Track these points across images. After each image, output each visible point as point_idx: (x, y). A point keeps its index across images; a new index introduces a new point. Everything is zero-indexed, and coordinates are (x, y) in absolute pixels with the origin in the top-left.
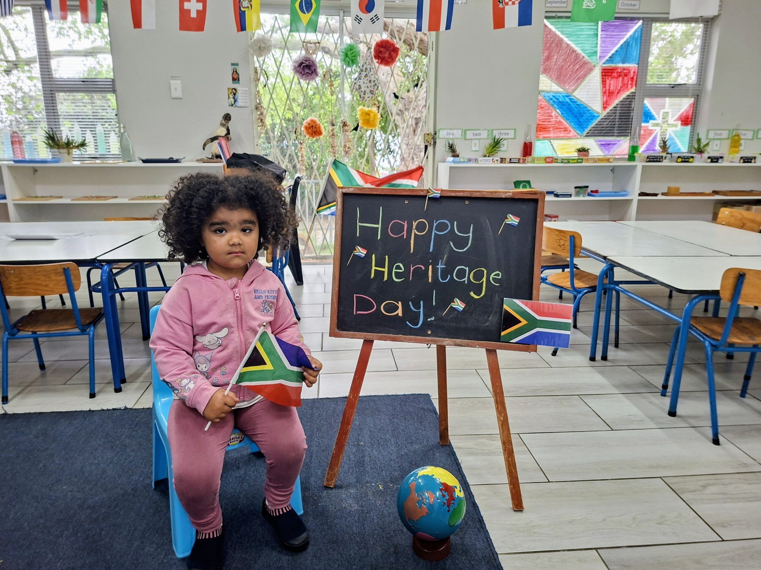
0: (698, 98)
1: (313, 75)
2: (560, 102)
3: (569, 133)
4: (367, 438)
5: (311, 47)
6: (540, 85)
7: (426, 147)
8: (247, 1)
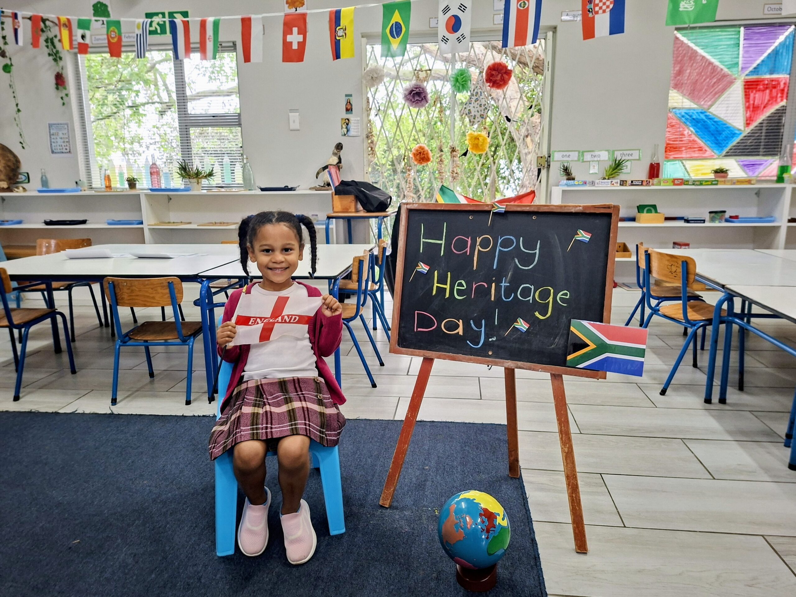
1: (422, 102)
2: (694, 119)
3: (704, 153)
4: (433, 463)
5: (422, 75)
6: (669, 101)
7: (539, 171)
8: (342, 30)
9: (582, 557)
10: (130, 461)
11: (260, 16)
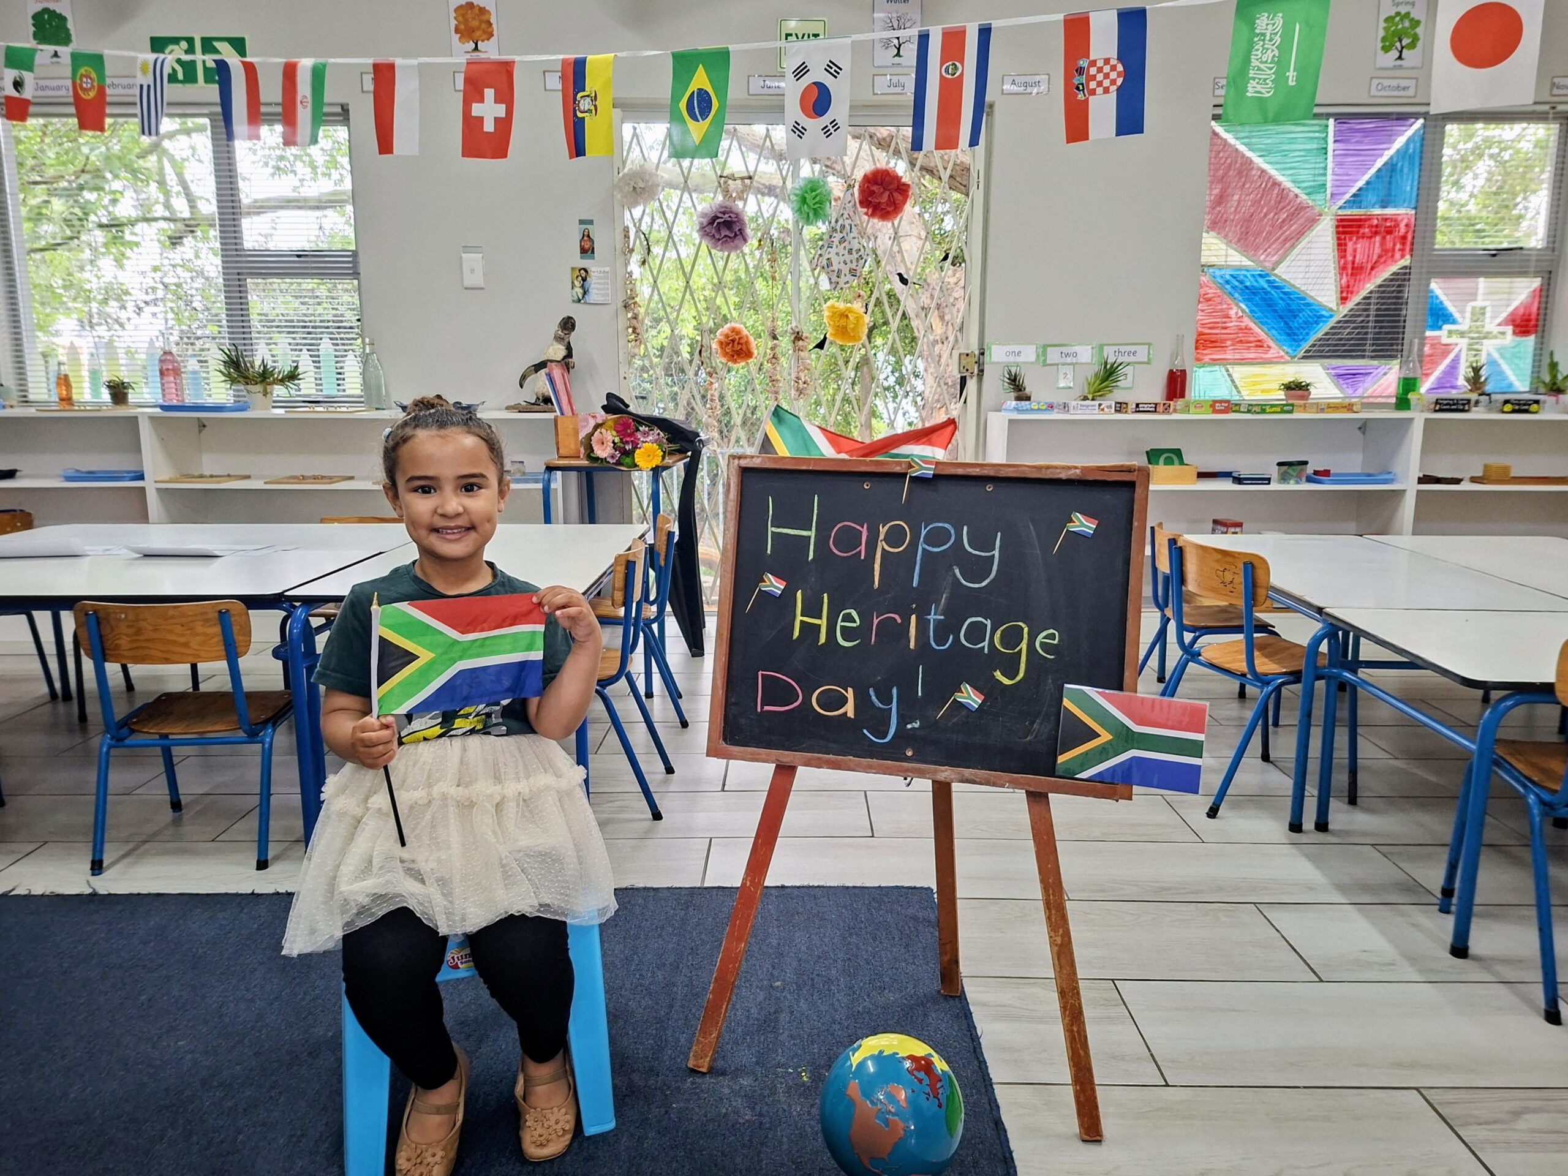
0: (1549, 277)
1: (736, 241)
2: (1246, 287)
3: (1266, 352)
4: (789, 975)
5: (734, 186)
6: (1203, 253)
7: (963, 381)
8: (588, 100)
9: (1092, 1148)
10: (143, 998)
11: (415, 62)
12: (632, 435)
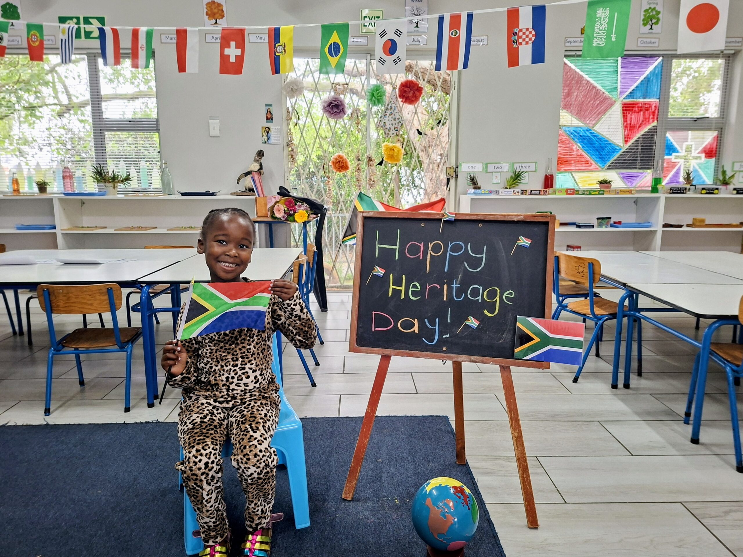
0: (721, 131)
1: (340, 114)
2: (581, 136)
3: (590, 166)
4: (385, 456)
5: (339, 89)
6: (560, 120)
7: (448, 180)
8: (281, 47)
9: (533, 532)
11: (196, 29)
12: (293, 207)
